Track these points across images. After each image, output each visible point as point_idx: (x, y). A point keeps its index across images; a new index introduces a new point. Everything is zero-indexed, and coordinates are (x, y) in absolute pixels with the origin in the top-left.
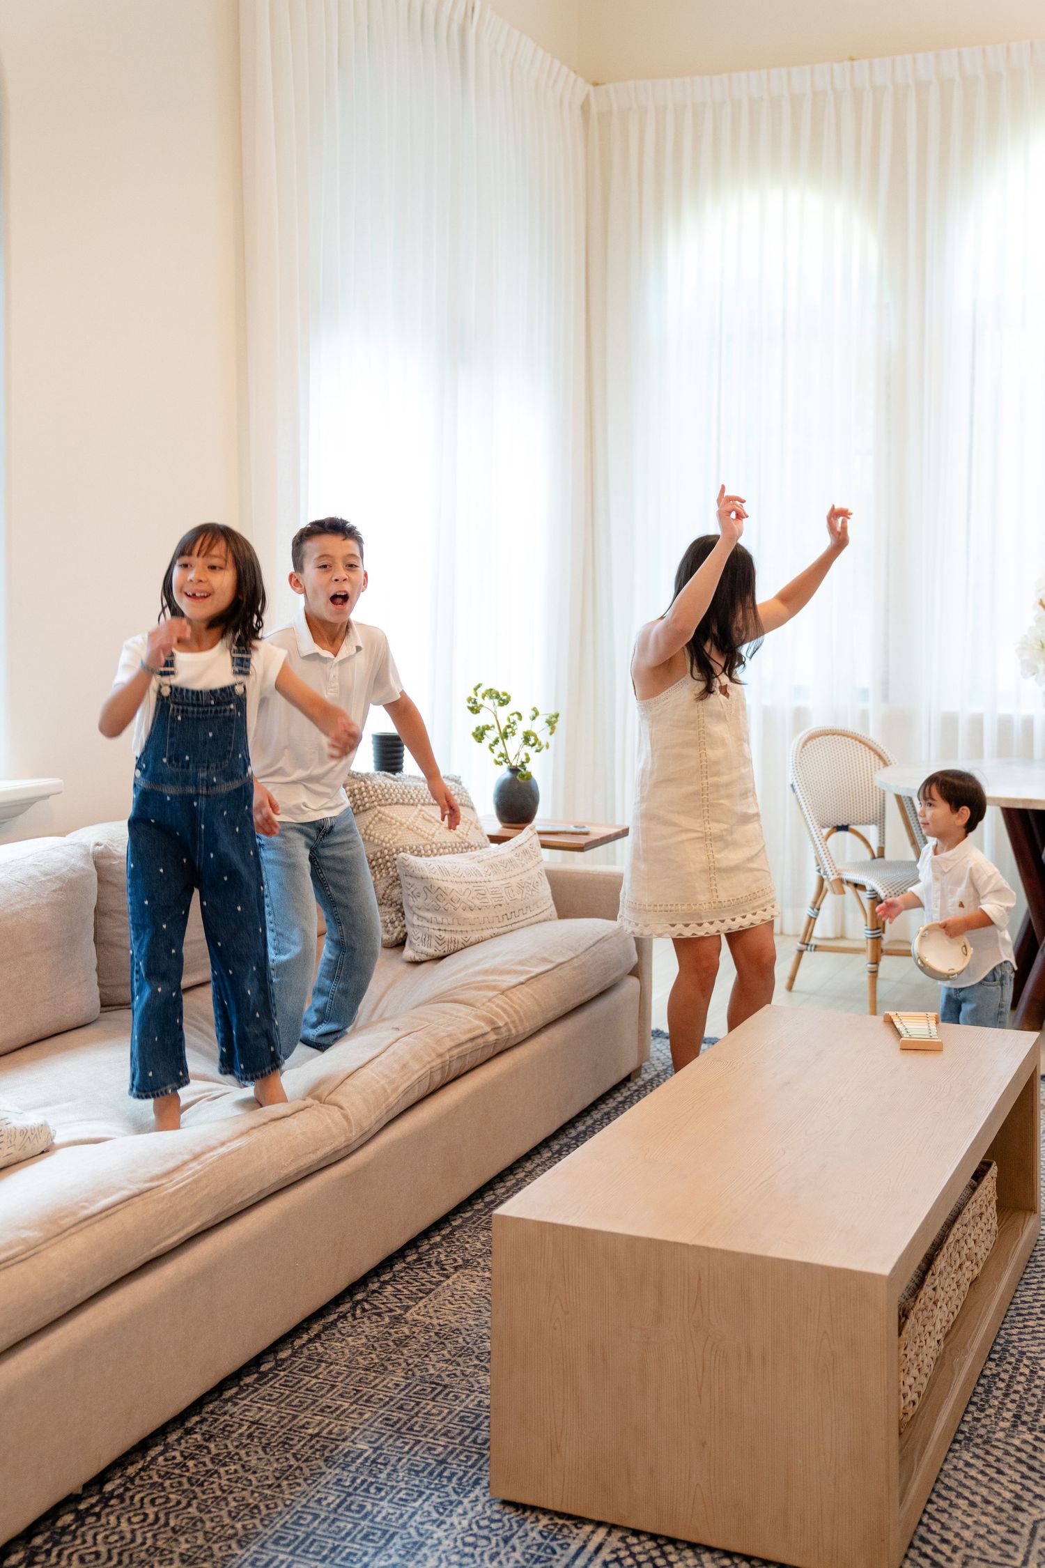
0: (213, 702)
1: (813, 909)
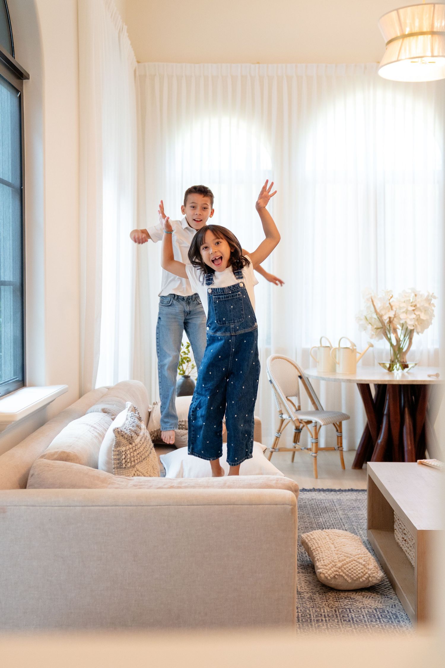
0: (230, 292)
1: (278, 433)
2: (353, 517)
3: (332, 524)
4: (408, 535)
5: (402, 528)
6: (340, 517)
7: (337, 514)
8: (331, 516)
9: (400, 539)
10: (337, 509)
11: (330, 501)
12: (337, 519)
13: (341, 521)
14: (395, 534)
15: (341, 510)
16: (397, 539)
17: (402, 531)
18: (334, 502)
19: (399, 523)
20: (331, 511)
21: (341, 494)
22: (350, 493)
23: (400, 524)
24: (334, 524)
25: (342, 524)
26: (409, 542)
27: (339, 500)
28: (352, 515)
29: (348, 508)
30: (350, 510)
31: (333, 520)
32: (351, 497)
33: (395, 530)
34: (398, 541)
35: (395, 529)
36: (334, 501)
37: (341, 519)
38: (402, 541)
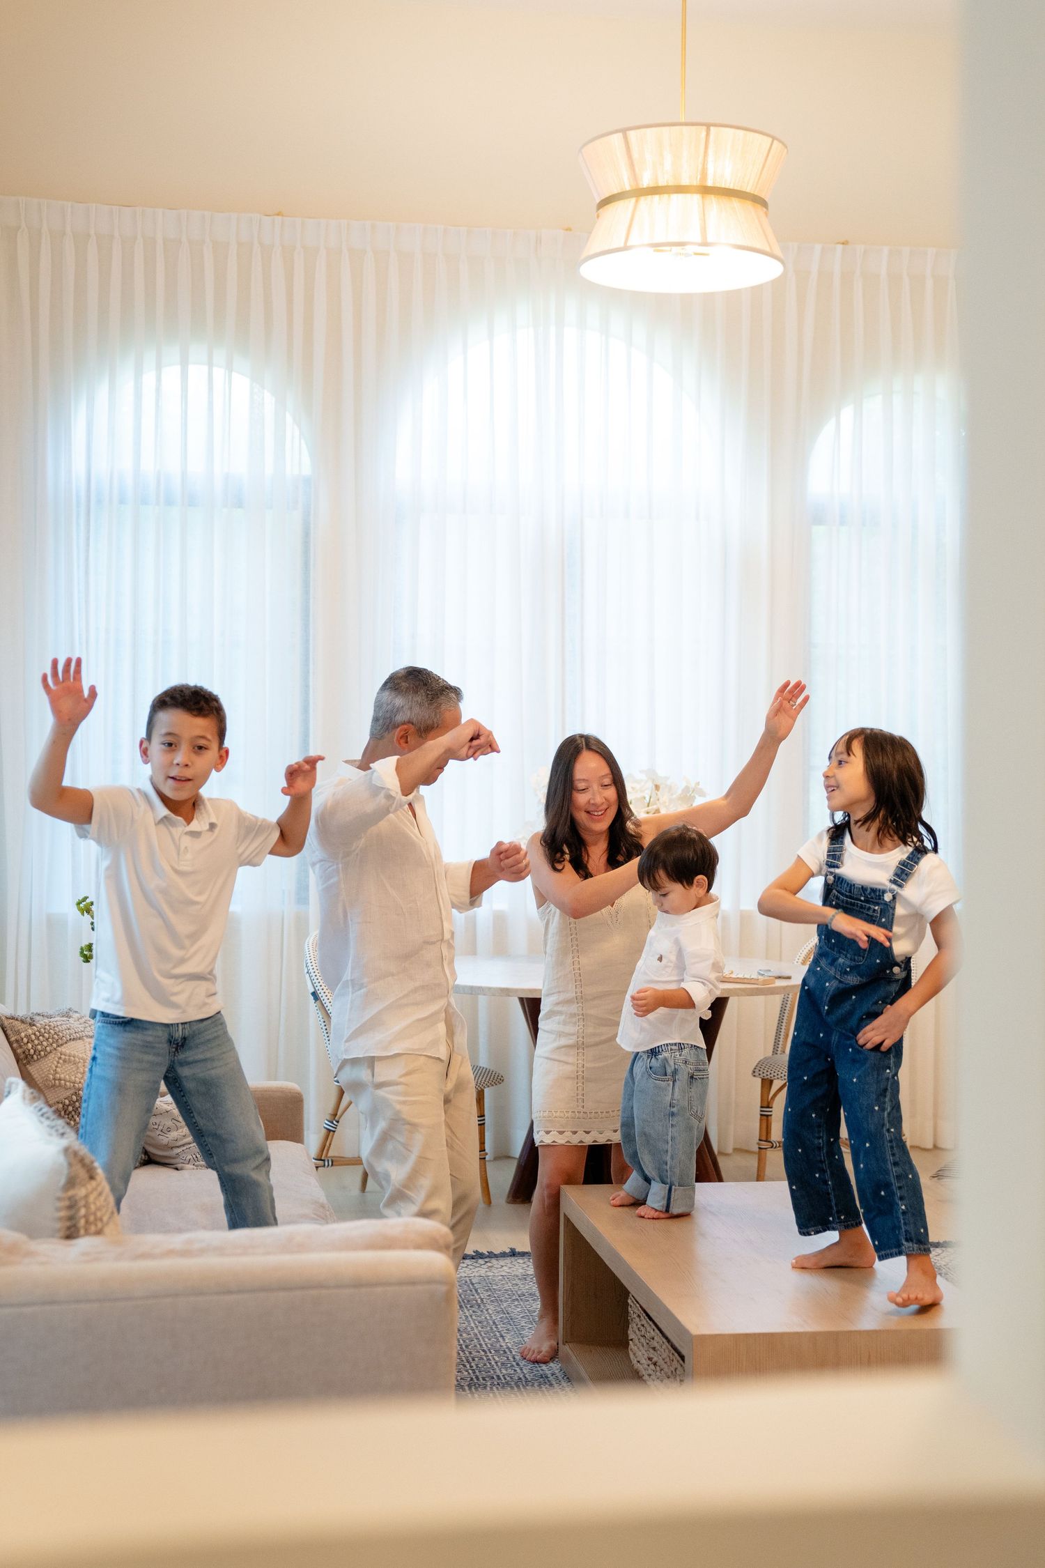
2: (522, 1317)
3: (476, 1335)
4: (662, 1350)
5: (648, 1335)
6: (491, 1317)
7: (484, 1310)
8: (471, 1316)
9: (643, 1361)
10: (482, 1300)
11: (464, 1282)
12: (485, 1324)
13: (494, 1327)
14: (630, 1352)
15: (492, 1301)
16: (635, 1362)
17: (648, 1344)
18: (473, 1284)
19: (639, 1324)
20: (468, 1306)
21: (489, 1264)
22: (508, 1260)
23: (643, 1326)
24: (479, 1336)
25: (498, 1334)
26: (665, 1366)
27: (483, 1279)
28: (518, 1312)
29: (507, 1296)
30: (514, 1300)
31: (477, 1327)
32: (513, 1271)
33: (631, 1342)
34: (637, 1366)
35: (632, 1340)
36: (474, 1281)
37: (494, 1323)
38: (649, 1365)
